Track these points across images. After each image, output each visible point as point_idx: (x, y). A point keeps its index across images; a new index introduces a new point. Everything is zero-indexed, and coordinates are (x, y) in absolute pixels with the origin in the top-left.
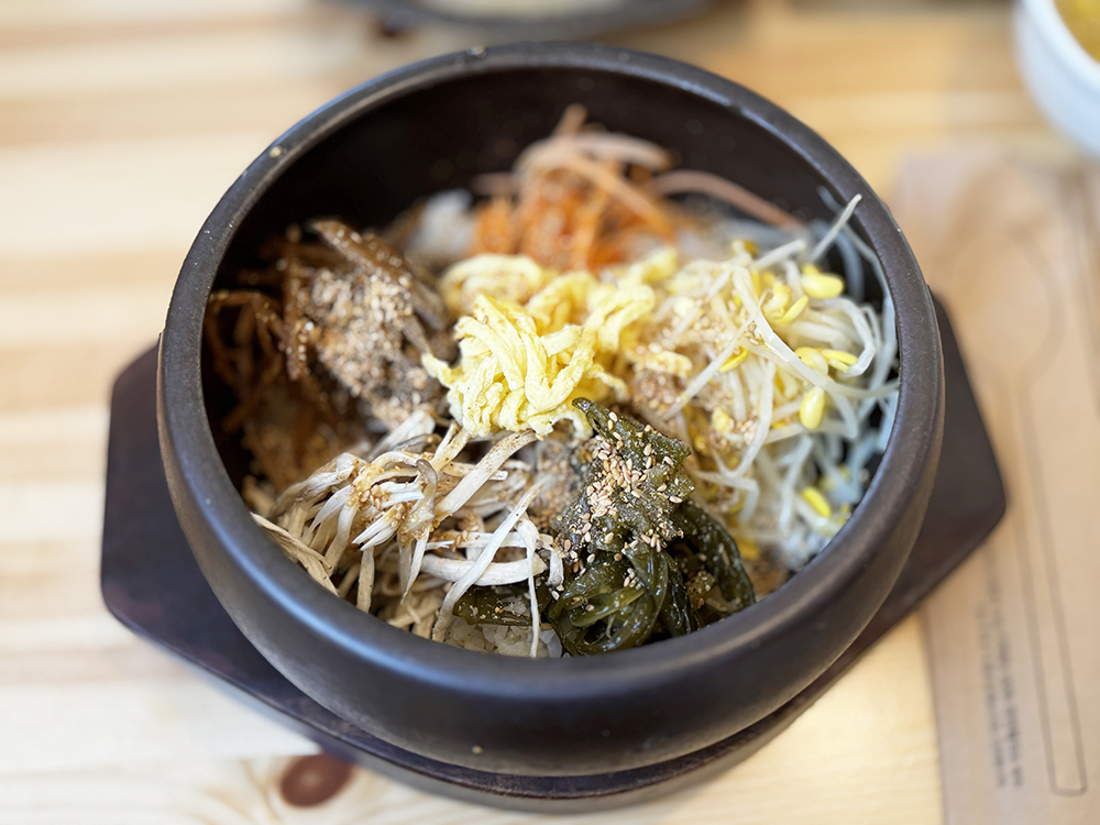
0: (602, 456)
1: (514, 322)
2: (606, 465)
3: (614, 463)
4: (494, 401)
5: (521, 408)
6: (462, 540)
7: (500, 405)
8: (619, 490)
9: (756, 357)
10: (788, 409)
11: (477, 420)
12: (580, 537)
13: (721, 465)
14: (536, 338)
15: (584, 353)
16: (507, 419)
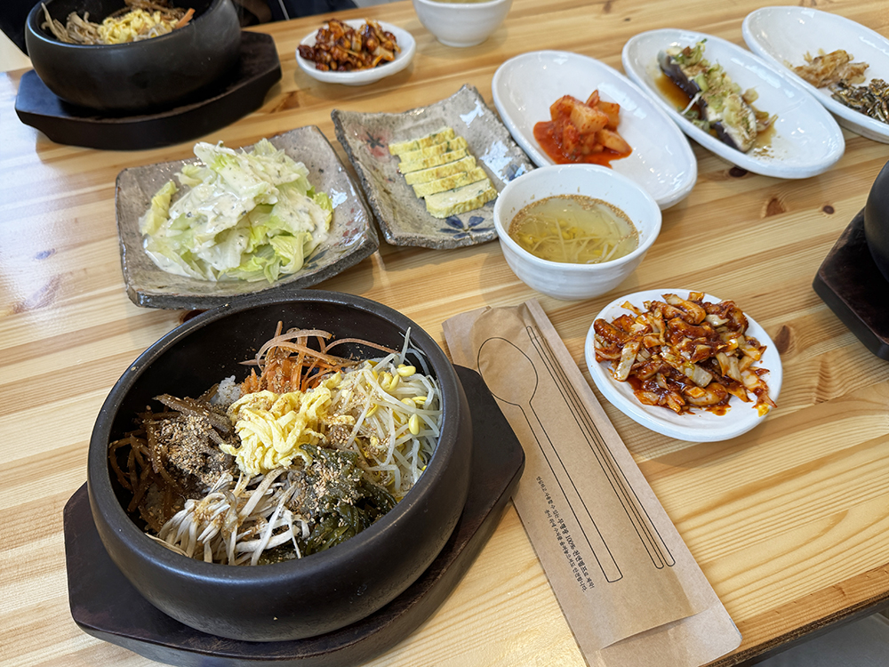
0: (319, 469)
1: (263, 417)
2: (321, 473)
3: (325, 471)
4: (259, 456)
5: (274, 457)
6: (256, 530)
7: (263, 457)
8: (328, 483)
9: (383, 407)
10: (403, 429)
11: (252, 467)
12: (314, 510)
13: (379, 462)
14: (275, 422)
15: (300, 424)
16: (268, 463)
